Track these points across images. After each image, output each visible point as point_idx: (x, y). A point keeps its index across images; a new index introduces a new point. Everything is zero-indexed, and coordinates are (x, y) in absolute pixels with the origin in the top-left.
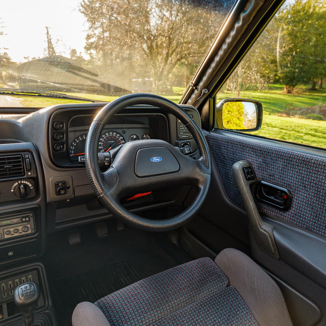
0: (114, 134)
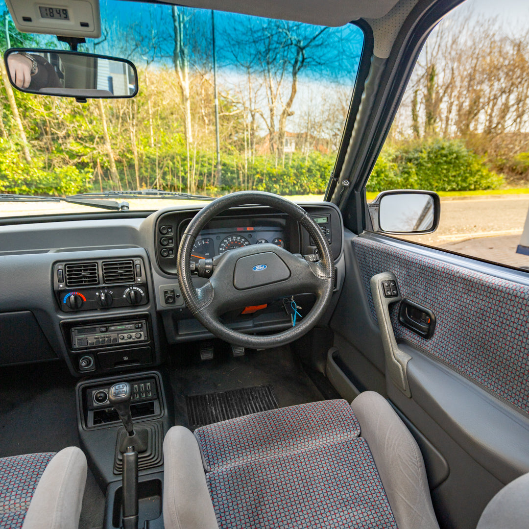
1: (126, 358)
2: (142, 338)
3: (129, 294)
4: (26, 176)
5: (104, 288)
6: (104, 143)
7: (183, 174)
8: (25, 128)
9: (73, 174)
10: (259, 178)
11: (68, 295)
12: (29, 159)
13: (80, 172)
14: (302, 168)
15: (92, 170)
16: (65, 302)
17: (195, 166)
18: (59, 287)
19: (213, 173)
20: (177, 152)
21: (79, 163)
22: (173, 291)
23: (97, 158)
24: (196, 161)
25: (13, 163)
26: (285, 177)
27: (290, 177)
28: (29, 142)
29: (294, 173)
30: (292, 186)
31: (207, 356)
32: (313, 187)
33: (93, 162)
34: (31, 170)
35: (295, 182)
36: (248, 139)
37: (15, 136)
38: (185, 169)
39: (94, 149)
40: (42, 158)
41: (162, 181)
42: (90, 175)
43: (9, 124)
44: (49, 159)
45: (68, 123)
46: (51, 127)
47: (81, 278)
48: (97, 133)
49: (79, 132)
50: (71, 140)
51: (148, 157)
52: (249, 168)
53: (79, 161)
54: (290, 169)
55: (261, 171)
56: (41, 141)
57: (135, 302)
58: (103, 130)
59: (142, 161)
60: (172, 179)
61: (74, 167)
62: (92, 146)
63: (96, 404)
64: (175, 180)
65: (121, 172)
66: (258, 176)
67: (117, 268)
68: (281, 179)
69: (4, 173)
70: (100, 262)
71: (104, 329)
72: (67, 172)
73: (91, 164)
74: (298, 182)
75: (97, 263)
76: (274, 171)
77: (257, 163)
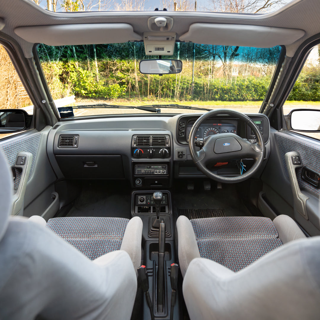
0: (214, 129)
1: (156, 182)
2: (165, 173)
3: (162, 151)
4: (95, 89)
5: (151, 148)
6: (134, 73)
7: (173, 88)
8: (98, 66)
9: (117, 88)
10: (216, 91)
11: (137, 150)
12: (98, 81)
13: (121, 87)
14: (242, 85)
15: (126, 86)
16: (135, 153)
17: (180, 84)
18: (134, 146)
19: (189, 88)
20: (171, 77)
21: (120, 82)
22: (182, 152)
23: (129, 80)
24: (181, 81)
25: (91, 83)
26: (232, 91)
27: (235, 91)
28: (99, 72)
29: (237, 88)
30: (236, 96)
31: (191, 187)
32: (250, 97)
33: (127, 82)
34: (98, 86)
35: (238, 94)
36: (210, 69)
37: (94, 70)
38: (174, 86)
39: (129, 75)
40: (104, 80)
41: (161, 92)
42: (125, 88)
43: (92, 64)
44: (107, 81)
45: (118, 63)
46: (110, 65)
47: (143, 143)
48: (131, 68)
49: (123, 68)
50: (119, 71)
51: (155, 80)
52: (210, 85)
53: (121, 82)
54: (235, 86)
55: (217, 87)
56: (104, 72)
57: (164, 156)
58: (134, 66)
59: (152, 82)
60: (167, 91)
61: (118, 84)
62: (128, 74)
63: (139, 203)
64: (168, 91)
65: (140, 87)
66: (215, 90)
67: (158, 139)
68: (229, 92)
69: (86, 87)
70: (151, 136)
71: (149, 167)
72: (114, 87)
73: (126, 83)
74: (239, 94)
75: (150, 136)
76: (225, 87)
77: (215, 83)
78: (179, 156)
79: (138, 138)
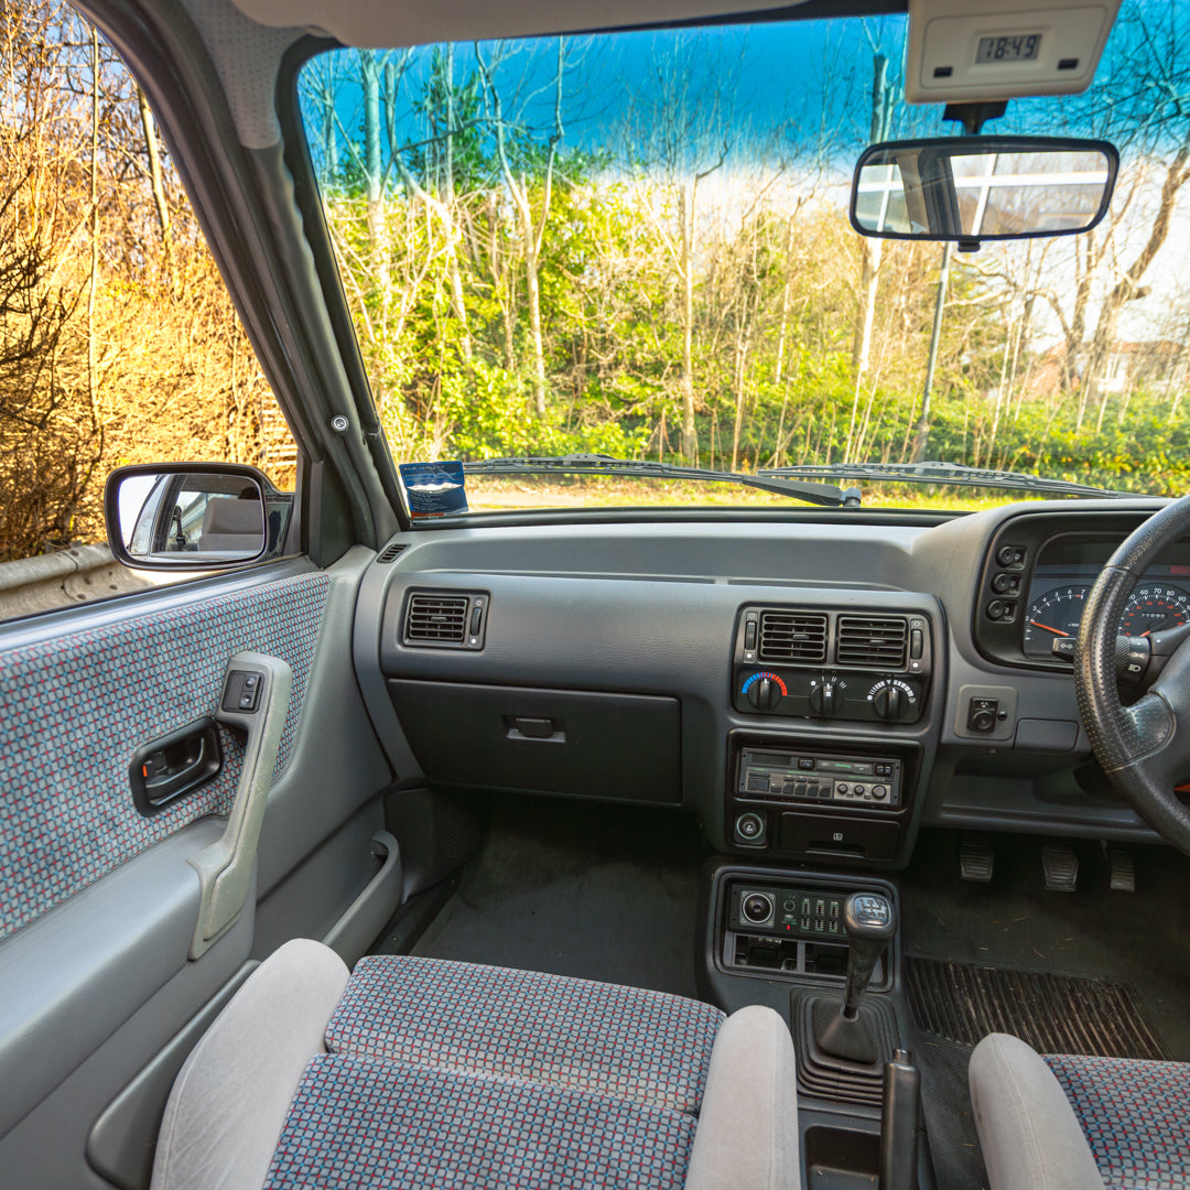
0: (1169, 593)
1: (838, 837)
2: (887, 800)
3: (887, 694)
4: (531, 440)
5: (829, 673)
6: (680, 376)
7: (835, 442)
8: (545, 352)
9: (613, 439)
10: (1023, 454)
11: (759, 676)
12: (542, 409)
13: (626, 435)
14: (1153, 432)
15: (647, 431)
16: (744, 691)
17: (868, 425)
18: (744, 657)
19: (907, 441)
20: (831, 393)
21: (625, 416)
22: (994, 704)
23: (661, 407)
24: (872, 413)
25: (516, 417)
26: (1099, 454)
27: (1114, 456)
28: (548, 377)
29: (1127, 445)
30: (1115, 478)
31: (977, 870)
32: (1182, 482)
33: (653, 415)
34: (541, 429)
35: (1128, 468)
36: (1011, 361)
37: (528, 367)
38: (841, 433)
39: (660, 388)
40: (565, 408)
41: (786, 456)
42: (642, 441)
43: (523, 344)
44: (574, 410)
45: (620, 339)
46: (591, 347)
47: (788, 644)
48: (671, 356)
49: (639, 356)
50: (621, 372)
51: (766, 406)
52: (1000, 431)
53: (628, 413)
54: (1118, 433)
55: (1034, 439)
56: (568, 375)
57: (890, 715)
58: (683, 352)
59: (751, 414)
60: (809, 453)
61: (617, 425)
62: (657, 383)
63: (744, 920)
64: (816, 454)
65: (703, 436)
66: (1022, 450)
67: (867, 632)
68: (1087, 460)
69: (497, 434)
70: (833, 614)
71: (808, 763)
72: (603, 434)
73: (649, 420)
74: (1134, 469)
75: (826, 615)
76: (1071, 440)
77: (1025, 419)
78: (973, 725)
79: (767, 619)
